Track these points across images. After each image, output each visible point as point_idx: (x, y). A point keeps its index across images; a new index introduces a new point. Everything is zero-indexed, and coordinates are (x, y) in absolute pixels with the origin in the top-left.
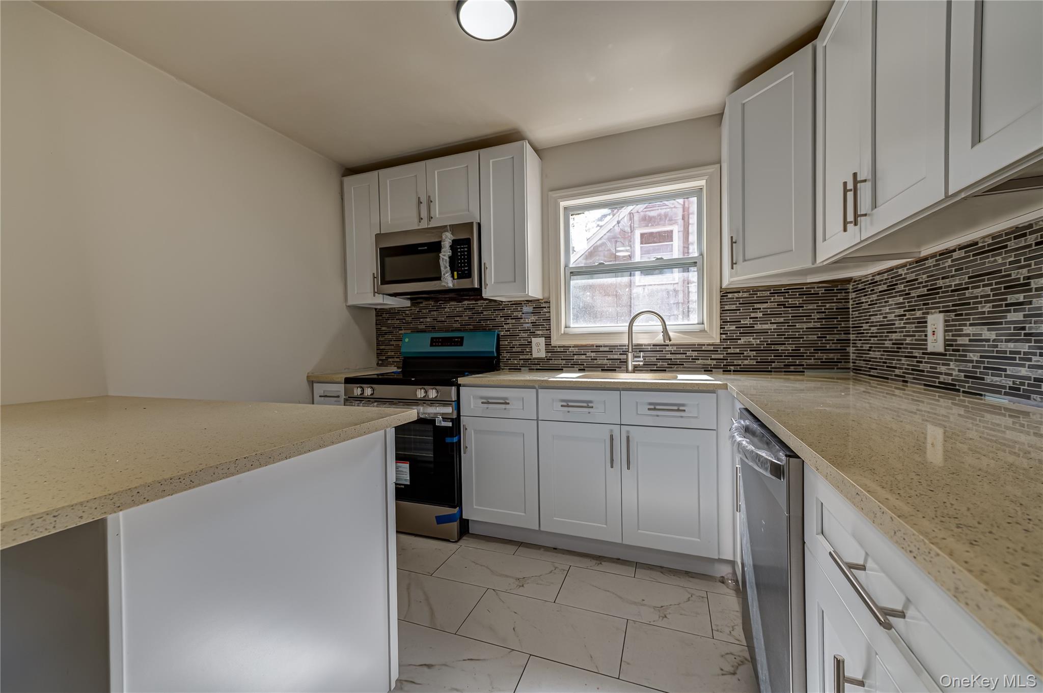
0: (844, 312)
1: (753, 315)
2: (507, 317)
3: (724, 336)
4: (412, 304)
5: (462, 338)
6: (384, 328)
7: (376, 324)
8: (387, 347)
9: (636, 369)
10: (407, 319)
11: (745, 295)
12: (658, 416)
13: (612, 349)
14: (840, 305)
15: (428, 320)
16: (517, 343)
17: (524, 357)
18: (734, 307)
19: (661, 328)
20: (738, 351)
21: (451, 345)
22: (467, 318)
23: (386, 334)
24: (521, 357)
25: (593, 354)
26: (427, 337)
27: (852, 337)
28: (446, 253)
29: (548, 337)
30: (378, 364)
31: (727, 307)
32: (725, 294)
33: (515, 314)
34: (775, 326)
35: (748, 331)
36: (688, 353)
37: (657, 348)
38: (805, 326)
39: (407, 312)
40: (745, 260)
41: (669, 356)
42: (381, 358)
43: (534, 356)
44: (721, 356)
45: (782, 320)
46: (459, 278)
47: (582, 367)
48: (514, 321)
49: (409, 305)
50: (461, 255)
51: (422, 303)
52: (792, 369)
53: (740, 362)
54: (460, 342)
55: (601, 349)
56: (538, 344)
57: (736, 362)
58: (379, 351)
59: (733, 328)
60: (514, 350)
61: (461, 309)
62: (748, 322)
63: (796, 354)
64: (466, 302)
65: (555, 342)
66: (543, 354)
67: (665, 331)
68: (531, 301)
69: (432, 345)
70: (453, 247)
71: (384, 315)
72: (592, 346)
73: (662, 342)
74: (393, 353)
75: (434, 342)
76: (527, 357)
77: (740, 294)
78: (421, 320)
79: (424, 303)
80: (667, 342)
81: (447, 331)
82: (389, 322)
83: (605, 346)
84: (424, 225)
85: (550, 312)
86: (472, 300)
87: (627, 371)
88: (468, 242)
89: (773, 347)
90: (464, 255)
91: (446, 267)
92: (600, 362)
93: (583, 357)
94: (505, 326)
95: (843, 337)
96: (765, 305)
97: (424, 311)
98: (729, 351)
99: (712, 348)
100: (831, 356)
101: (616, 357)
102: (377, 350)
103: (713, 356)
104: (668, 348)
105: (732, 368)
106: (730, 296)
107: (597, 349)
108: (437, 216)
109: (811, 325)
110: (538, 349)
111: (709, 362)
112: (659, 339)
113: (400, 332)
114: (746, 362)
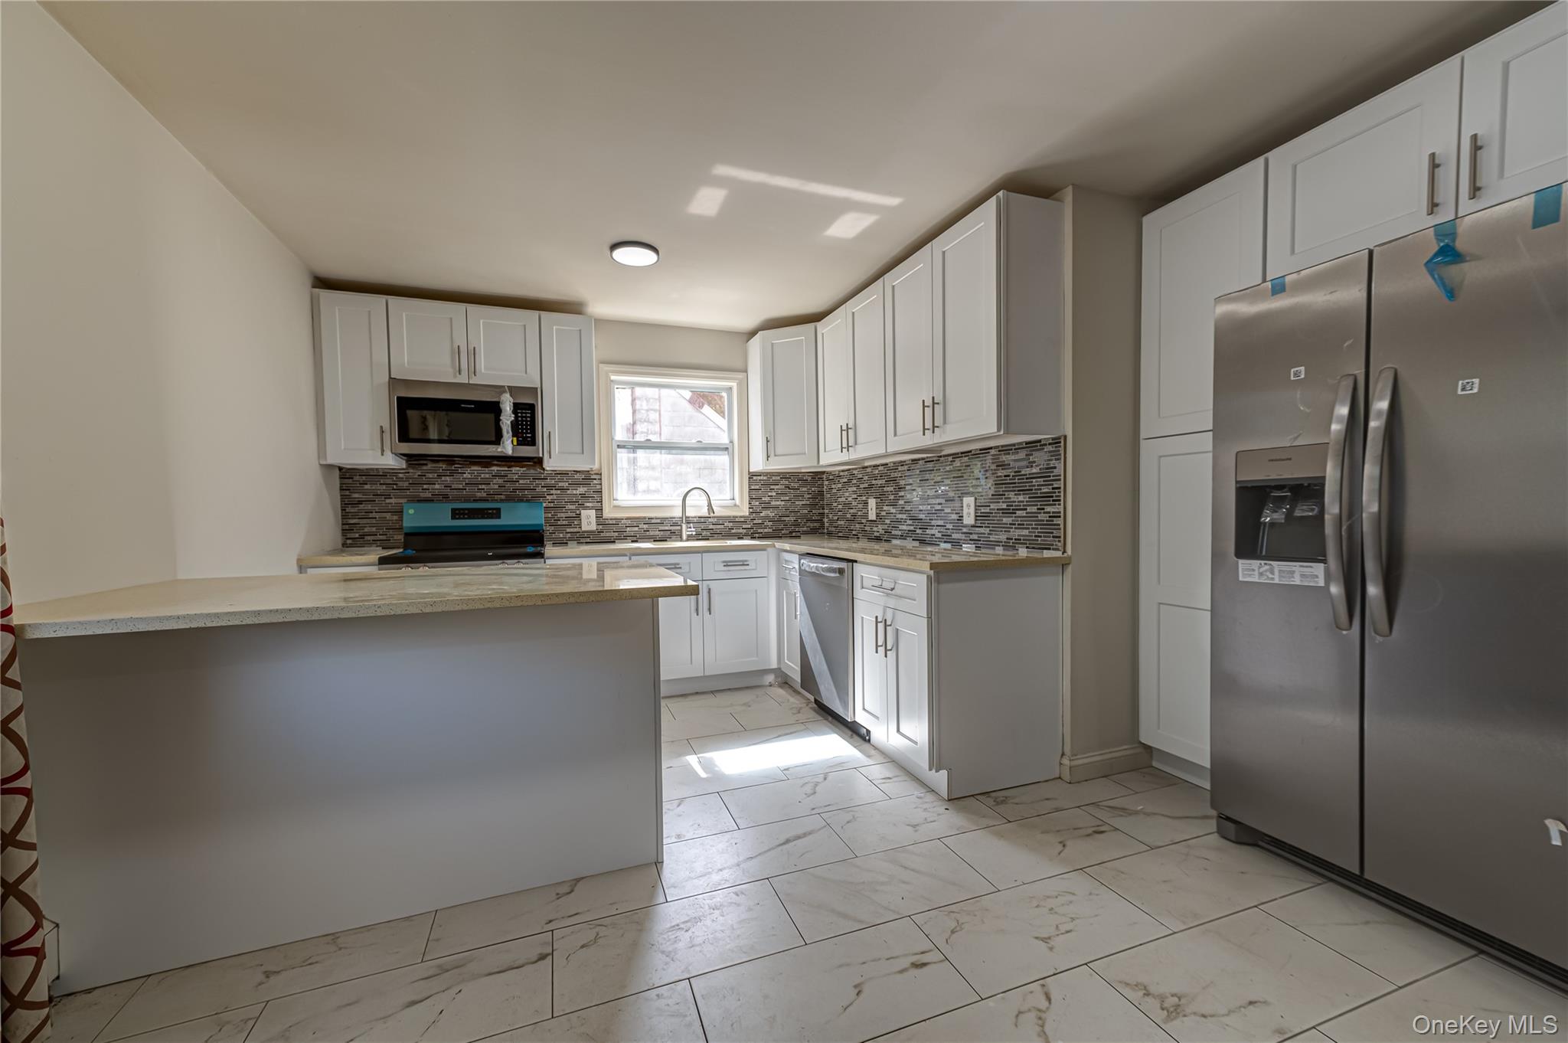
0: (821, 493)
1: (770, 494)
2: (550, 487)
3: (751, 510)
4: (409, 465)
5: (498, 510)
6: (356, 495)
7: (341, 490)
8: (365, 521)
9: (690, 538)
10: (400, 484)
11: (765, 478)
12: (729, 571)
13: (663, 521)
14: (820, 489)
15: (437, 486)
16: (563, 515)
17: (572, 530)
18: (757, 487)
19: (706, 503)
20: (760, 521)
21: (483, 518)
22: (496, 487)
23: (360, 502)
24: (568, 530)
25: (645, 526)
26: (448, 508)
27: (826, 511)
28: (507, 418)
29: (599, 510)
30: (344, 545)
31: (753, 487)
32: (752, 475)
33: (560, 484)
34: (783, 503)
35: (767, 506)
36: (726, 524)
37: (701, 520)
38: (801, 503)
39: (401, 475)
40: (775, 456)
41: (711, 527)
42: (349, 536)
43: (583, 529)
44: (749, 526)
45: (787, 498)
46: (518, 444)
47: (635, 539)
48: (559, 492)
49: (404, 467)
50: (522, 421)
51: (426, 464)
52: (794, 534)
53: (762, 531)
54: (496, 514)
55: (653, 521)
56: (588, 517)
57: (759, 531)
58: (347, 527)
59: (757, 503)
60: (559, 523)
61: (487, 476)
62: (767, 499)
63: (796, 524)
64: (495, 468)
65: (607, 513)
66: (593, 527)
67: (710, 505)
68: (579, 472)
69: (453, 517)
70: (515, 412)
71: (357, 478)
72: (645, 518)
73: (707, 515)
74: (374, 529)
75: (456, 514)
76: (575, 530)
77: (762, 478)
78: (425, 486)
79: (430, 466)
80: (712, 515)
81: (467, 501)
82: (366, 487)
83: (656, 519)
84: (463, 379)
85: (601, 484)
86: (503, 466)
87: (681, 540)
88: (532, 408)
89: (783, 519)
90: (527, 421)
92: (652, 533)
93: (636, 529)
94: (548, 497)
95: (821, 511)
96: (777, 487)
97: (431, 476)
98: (755, 522)
99: (742, 520)
100: (815, 524)
101: (667, 528)
102: (343, 524)
103: (744, 526)
104: (710, 520)
105: (757, 535)
106: (755, 478)
107: (648, 521)
108: (483, 371)
109: (804, 503)
110: (588, 520)
111: (741, 531)
112: (704, 512)
113: (388, 501)
114: (766, 530)
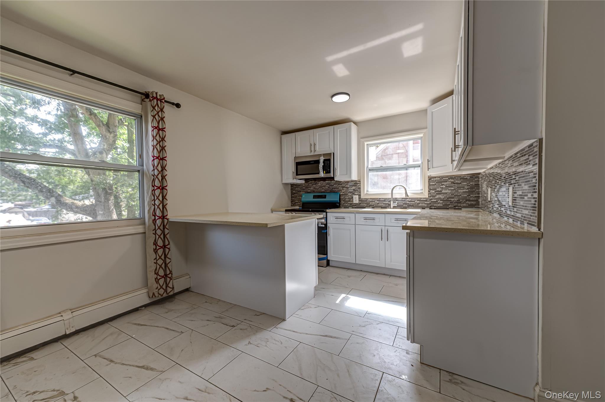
0: (477, 186)
1: (441, 187)
2: (343, 187)
3: (430, 195)
4: (306, 182)
5: (325, 196)
6: (294, 192)
7: (291, 190)
8: (295, 199)
9: (394, 207)
10: (303, 188)
11: (439, 179)
12: (398, 223)
13: (385, 200)
14: (476, 183)
15: (312, 188)
16: (347, 197)
17: (350, 203)
18: (434, 184)
19: (404, 192)
20: (435, 200)
21: (321, 198)
22: (327, 188)
23: (295, 194)
24: (349, 203)
25: (378, 202)
26: (312, 195)
27: (480, 195)
28: (321, 165)
29: (360, 195)
30: (291, 206)
31: (431, 184)
32: (430, 178)
33: (347, 186)
34: (450, 191)
35: (440, 193)
36: (416, 202)
37: (403, 199)
38: (462, 191)
39: (303, 185)
40: (433, 168)
41: (408, 203)
42: (293, 203)
43: (354, 202)
44: (429, 203)
45: (453, 189)
46: (326, 173)
47: (373, 207)
48: (346, 189)
49: (304, 183)
50: (327, 165)
51: (309, 181)
52: (457, 207)
53: (436, 205)
54: (325, 197)
55: (381, 200)
56: (356, 198)
57: (435, 205)
58: (292, 200)
59: (434, 192)
60: (346, 200)
61: (325, 184)
62: (439, 189)
63: (458, 202)
64: (327, 181)
65: (362, 197)
66: (357, 202)
67: (406, 193)
68: (353, 181)
69: (314, 198)
70: (324, 162)
71: (294, 186)
72: (377, 198)
73: (405, 197)
74: (297, 201)
75: (315, 197)
76: (351, 203)
77: (436, 179)
78: (309, 188)
79: (310, 182)
80: (407, 197)
81: (319, 193)
82: (296, 189)
83: (382, 199)
84: (312, 154)
85: (360, 185)
86: (329, 180)
87: (391, 208)
88: (329, 160)
89: (449, 199)
90: (328, 165)
91: (321, 170)
92: (380, 205)
93: (374, 203)
94: (343, 191)
95: (477, 195)
96: (446, 183)
97: (310, 185)
98: (432, 201)
99: (425, 199)
100: (472, 203)
101: (387, 203)
102: (291, 200)
103: (426, 203)
104: (407, 199)
105: (433, 207)
106: (432, 179)
107: (379, 200)
108: (318, 150)
109: (464, 191)
110: (356, 200)
111: (424, 205)
112: (404, 196)
113: (300, 193)
114: (439, 205)
